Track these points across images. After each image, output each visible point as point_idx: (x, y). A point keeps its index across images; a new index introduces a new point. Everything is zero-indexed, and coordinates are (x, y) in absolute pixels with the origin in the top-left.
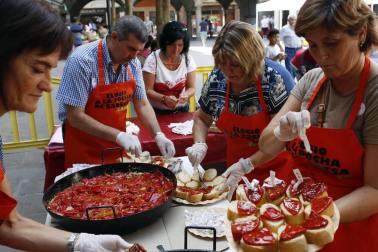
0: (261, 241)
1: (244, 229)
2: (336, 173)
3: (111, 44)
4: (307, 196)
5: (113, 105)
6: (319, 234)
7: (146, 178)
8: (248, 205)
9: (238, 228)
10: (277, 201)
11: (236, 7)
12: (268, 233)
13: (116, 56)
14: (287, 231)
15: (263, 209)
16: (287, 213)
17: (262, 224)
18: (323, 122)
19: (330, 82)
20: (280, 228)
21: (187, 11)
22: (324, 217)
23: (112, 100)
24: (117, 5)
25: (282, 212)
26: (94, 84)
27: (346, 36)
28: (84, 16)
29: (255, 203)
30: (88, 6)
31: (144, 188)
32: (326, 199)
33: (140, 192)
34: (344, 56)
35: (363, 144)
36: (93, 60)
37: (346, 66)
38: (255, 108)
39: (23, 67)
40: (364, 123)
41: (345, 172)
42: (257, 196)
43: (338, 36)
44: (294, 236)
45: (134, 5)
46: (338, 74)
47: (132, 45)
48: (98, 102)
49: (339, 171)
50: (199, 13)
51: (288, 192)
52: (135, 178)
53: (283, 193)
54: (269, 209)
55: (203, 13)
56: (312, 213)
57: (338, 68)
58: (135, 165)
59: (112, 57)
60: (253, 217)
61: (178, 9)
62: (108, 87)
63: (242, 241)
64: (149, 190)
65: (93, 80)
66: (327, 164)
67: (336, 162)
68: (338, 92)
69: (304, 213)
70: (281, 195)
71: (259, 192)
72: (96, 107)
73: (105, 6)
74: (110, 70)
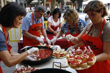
0: (75, 64)
1: (71, 61)
2: (95, 49)
3: (35, 13)
4: (88, 54)
5: (37, 30)
6: (90, 63)
7: (45, 51)
8: (72, 55)
9: (69, 61)
10: (80, 55)
11: (77, 3)
12: (77, 62)
13: (37, 16)
14: (82, 62)
15: (76, 56)
16: (82, 58)
17: (76, 60)
18: (92, 36)
19: (94, 25)
20: (80, 61)
21: (62, 4)
22: (92, 58)
23: (37, 28)
24: (41, 2)
25: (81, 57)
26: (31, 24)
27: (97, 13)
28: (31, 5)
29: (74, 55)
30: (33, 2)
31: (44, 53)
32: (93, 54)
33: (43, 54)
34: (97, 18)
35: (103, 42)
36: (30, 17)
37: (98, 21)
38: (75, 32)
39: (17, 19)
40: (103, 36)
41: (97, 49)
42: (75, 53)
43: (95, 13)
44: (84, 63)
45: (46, 2)
46: (96, 23)
47: (41, 13)
48: (33, 29)
49: (96, 49)
50: (65, 4)
51: (83, 53)
52: (42, 50)
53: (82, 53)
54: (78, 57)
55: (67, 4)
56: (89, 58)
57: (95, 21)
58: (42, 47)
59: (36, 17)
60: (73, 58)
61: (59, 3)
62: (35, 25)
63: (70, 63)
64: (45, 53)
65: (31, 23)
66: (93, 46)
67: (95, 46)
68: (96, 28)
69: (87, 58)
70: (81, 53)
71: (75, 52)
72: (32, 30)
73: (37, 2)
74: (35, 20)
